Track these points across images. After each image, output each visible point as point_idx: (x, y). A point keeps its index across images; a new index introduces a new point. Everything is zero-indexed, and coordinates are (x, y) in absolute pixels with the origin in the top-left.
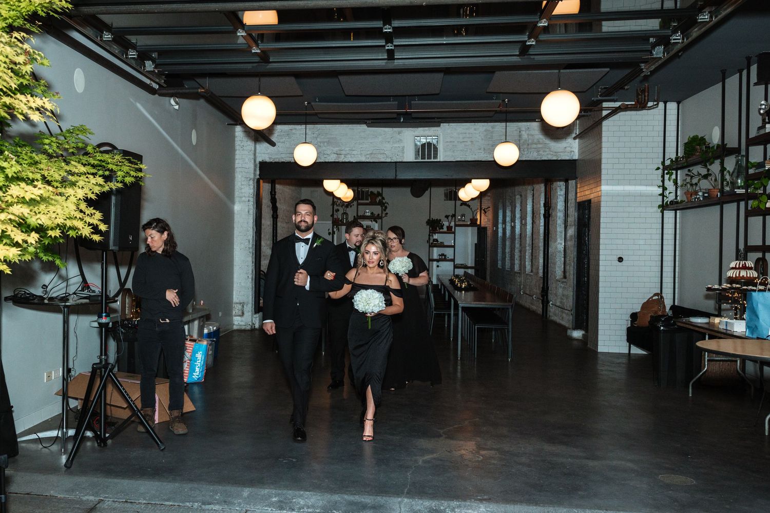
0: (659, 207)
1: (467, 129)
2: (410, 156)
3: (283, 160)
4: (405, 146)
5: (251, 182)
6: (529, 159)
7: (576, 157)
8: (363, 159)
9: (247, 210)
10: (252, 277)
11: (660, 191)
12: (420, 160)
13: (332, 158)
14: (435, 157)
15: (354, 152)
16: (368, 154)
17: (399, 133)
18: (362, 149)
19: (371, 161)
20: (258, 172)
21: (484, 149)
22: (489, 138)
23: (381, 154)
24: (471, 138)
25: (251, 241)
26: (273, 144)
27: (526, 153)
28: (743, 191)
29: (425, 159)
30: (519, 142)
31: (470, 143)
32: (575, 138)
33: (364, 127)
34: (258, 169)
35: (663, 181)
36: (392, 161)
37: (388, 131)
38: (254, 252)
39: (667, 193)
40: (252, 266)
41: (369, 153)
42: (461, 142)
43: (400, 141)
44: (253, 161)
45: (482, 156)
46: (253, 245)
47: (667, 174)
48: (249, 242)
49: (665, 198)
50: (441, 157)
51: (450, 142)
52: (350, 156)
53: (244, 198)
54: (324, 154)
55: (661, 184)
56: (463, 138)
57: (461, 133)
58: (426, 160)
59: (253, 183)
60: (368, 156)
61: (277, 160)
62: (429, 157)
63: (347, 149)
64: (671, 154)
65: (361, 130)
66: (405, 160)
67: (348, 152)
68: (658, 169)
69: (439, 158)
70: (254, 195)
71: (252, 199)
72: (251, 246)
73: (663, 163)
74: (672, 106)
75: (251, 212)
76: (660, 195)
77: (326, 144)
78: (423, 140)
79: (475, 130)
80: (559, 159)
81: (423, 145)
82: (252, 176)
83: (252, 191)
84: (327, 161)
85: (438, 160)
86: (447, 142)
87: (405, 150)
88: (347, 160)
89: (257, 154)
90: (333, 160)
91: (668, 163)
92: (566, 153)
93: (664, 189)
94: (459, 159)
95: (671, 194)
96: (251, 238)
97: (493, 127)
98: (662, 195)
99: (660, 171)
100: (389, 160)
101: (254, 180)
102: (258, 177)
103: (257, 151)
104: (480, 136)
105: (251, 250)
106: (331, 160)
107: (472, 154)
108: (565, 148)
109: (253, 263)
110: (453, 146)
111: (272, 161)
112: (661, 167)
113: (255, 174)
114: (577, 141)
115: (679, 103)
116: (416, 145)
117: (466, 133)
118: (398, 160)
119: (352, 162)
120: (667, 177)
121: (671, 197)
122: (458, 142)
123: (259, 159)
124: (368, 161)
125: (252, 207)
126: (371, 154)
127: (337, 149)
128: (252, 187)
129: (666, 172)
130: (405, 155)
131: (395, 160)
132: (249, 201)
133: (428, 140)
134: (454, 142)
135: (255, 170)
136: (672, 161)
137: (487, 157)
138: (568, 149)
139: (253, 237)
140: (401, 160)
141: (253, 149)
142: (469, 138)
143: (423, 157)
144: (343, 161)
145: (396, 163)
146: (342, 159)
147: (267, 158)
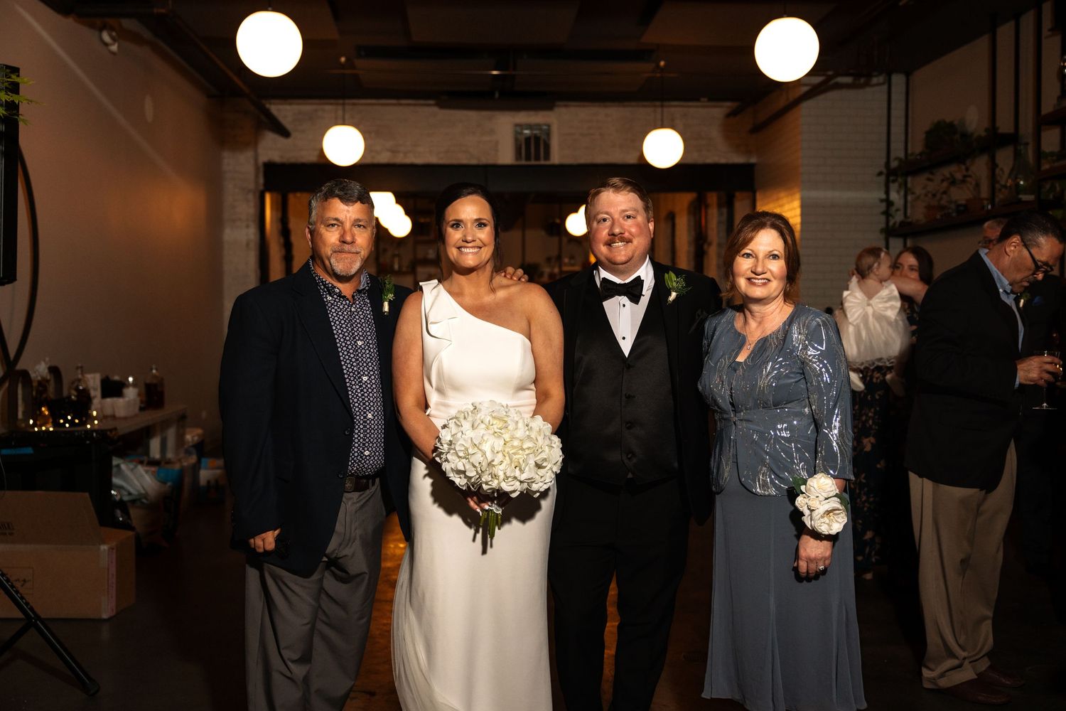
0: (882, 231)
1: (594, 114)
2: (506, 156)
3: (303, 161)
4: (500, 141)
5: (251, 196)
7: (753, 160)
8: (433, 160)
9: (244, 242)
11: (883, 206)
12: (523, 162)
13: (384, 158)
14: (547, 156)
15: (420, 149)
16: (441, 152)
17: (489, 120)
18: (432, 144)
19: (447, 163)
20: (261, 180)
21: (621, 145)
22: (628, 128)
23: (462, 152)
24: (600, 128)
26: (285, 133)
28: (1030, 197)
29: (531, 160)
31: (599, 137)
32: (751, 132)
33: (436, 109)
34: (261, 174)
35: (887, 193)
36: (481, 163)
37: (473, 115)
39: (893, 209)
41: (442, 150)
42: (585, 135)
43: (492, 132)
44: (252, 163)
45: (617, 157)
47: (894, 181)
49: (890, 218)
50: (556, 158)
51: (570, 134)
52: (412, 155)
53: (238, 223)
54: (371, 151)
55: (884, 196)
56: (589, 128)
57: (586, 121)
58: (533, 162)
59: (254, 197)
60: (442, 155)
61: (293, 160)
62: (537, 158)
63: (408, 144)
64: (898, 151)
65: (429, 113)
66: (500, 162)
67: (410, 148)
68: (880, 174)
69: (552, 160)
70: (255, 218)
71: (251, 224)
73: (888, 164)
74: (898, 80)
76: (883, 213)
77: (373, 134)
78: (527, 132)
79: (607, 115)
80: (730, 162)
81: (528, 140)
82: (252, 186)
83: (250, 210)
84: (376, 162)
85: (551, 163)
86: (564, 134)
87: (499, 147)
88: (407, 161)
89: (260, 152)
90: (385, 162)
91: (894, 164)
92: (739, 154)
93: (889, 203)
94: (582, 161)
95: (899, 213)
98: (887, 214)
99: (883, 178)
100: (474, 162)
101: (254, 193)
102: (261, 188)
103: (260, 145)
104: (613, 125)
106: (381, 162)
107: (603, 154)
110: (573, 140)
111: (284, 160)
112: (884, 171)
113: (257, 182)
114: (755, 135)
115: (908, 75)
116: (516, 140)
117: (592, 121)
118: (490, 162)
119: (416, 165)
120: (894, 187)
121: (899, 217)
122: (581, 134)
123: (263, 158)
124: (441, 162)
125: (252, 237)
126: (447, 151)
127: (393, 143)
128: (252, 204)
129: (891, 178)
130: (499, 154)
131: (485, 160)
132: (247, 227)
133: (535, 132)
134: (574, 134)
135: (257, 176)
136: (900, 160)
138: (742, 147)
140: (493, 163)
141: (252, 140)
142: (597, 128)
143: (528, 158)
144: (403, 162)
145: (486, 167)
146: (400, 159)
147: (276, 157)
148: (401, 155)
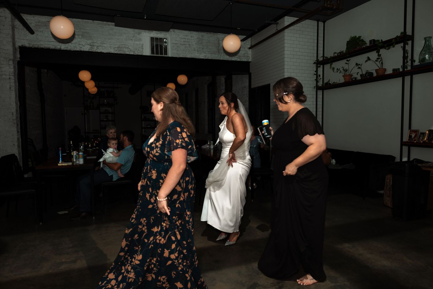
1: (186, 36)
2: (147, 51)
3: (42, 47)
4: (144, 44)
5: (11, 63)
6: (224, 59)
7: (250, 60)
8: (112, 51)
9: (8, 87)
10: (18, 144)
12: (155, 55)
14: (166, 53)
15: (104, 45)
16: (115, 48)
17: (139, 34)
18: (111, 43)
19: (119, 53)
21: (198, 51)
22: (200, 43)
23: (126, 48)
24: (189, 42)
25: (15, 114)
26: (32, 32)
27: (222, 55)
29: (158, 54)
30: (219, 47)
31: (188, 46)
32: (250, 48)
34: (18, 53)
36: (135, 54)
37: (130, 31)
38: (19, 123)
40: (18, 135)
41: (116, 46)
42: (182, 45)
43: (140, 40)
44: (11, 44)
46: (17, 117)
48: (13, 114)
50: (170, 54)
51: (175, 44)
52: (101, 48)
53: (4, 76)
54: (79, 44)
56: (184, 42)
57: (182, 38)
59: (13, 63)
60: (116, 49)
61: (37, 46)
62: (161, 54)
63: (99, 42)
65: (109, 27)
66: (144, 54)
67: (100, 44)
69: (168, 54)
70: (15, 74)
71: (12, 77)
72: (14, 118)
75: (13, 88)
77: (80, 36)
79: (191, 37)
80: (241, 61)
82: (12, 57)
83: (12, 70)
84: (82, 50)
85: (168, 56)
86: (173, 43)
87: (144, 47)
88: (99, 51)
89: (16, 40)
90: (87, 50)
92: (245, 57)
94: (181, 56)
96: (14, 110)
97: (202, 36)
100: (132, 53)
101: (13, 61)
102: (19, 59)
103: (16, 37)
104: (194, 41)
105: (15, 122)
106: (85, 50)
107: (190, 54)
108: (245, 54)
109: (18, 132)
110: (177, 46)
113: (15, 56)
114: (251, 50)
117: (185, 39)
118: (139, 54)
119: (103, 53)
122: (180, 44)
123: (19, 44)
124: (116, 52)
125: (13, 84)
126: (118, 47)
127: (91, 41)
128: (12, 67)
130: (144, 50)
131: (137, 53)
132: (10, 79)
134: (178, 44)
137: (199, 56)
138: (246, 55)
139: (17, 110)
140: (141, 54)
141: (11, 33)
142: (187, 42)
144: (96, 51)
145: (138, 56)
146: (95, 50)
147: (26, 44)
148: (95, 48)
